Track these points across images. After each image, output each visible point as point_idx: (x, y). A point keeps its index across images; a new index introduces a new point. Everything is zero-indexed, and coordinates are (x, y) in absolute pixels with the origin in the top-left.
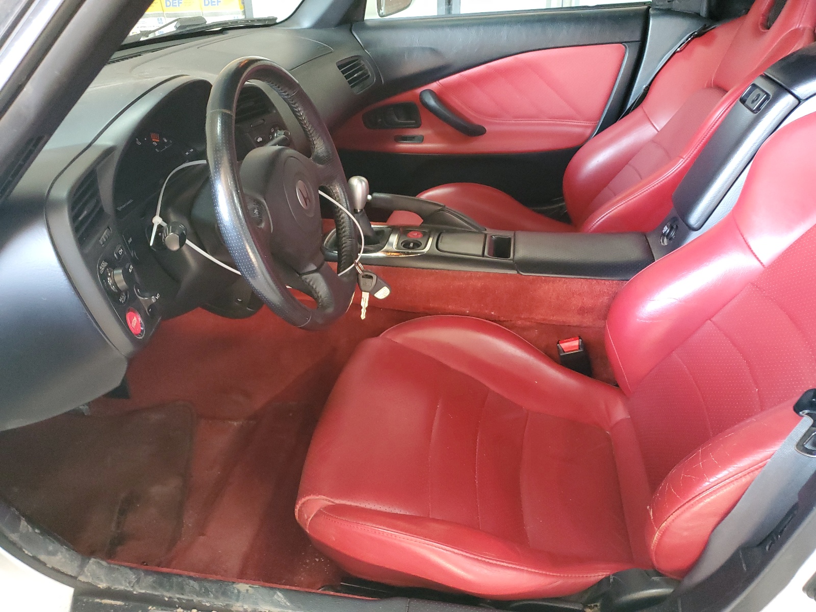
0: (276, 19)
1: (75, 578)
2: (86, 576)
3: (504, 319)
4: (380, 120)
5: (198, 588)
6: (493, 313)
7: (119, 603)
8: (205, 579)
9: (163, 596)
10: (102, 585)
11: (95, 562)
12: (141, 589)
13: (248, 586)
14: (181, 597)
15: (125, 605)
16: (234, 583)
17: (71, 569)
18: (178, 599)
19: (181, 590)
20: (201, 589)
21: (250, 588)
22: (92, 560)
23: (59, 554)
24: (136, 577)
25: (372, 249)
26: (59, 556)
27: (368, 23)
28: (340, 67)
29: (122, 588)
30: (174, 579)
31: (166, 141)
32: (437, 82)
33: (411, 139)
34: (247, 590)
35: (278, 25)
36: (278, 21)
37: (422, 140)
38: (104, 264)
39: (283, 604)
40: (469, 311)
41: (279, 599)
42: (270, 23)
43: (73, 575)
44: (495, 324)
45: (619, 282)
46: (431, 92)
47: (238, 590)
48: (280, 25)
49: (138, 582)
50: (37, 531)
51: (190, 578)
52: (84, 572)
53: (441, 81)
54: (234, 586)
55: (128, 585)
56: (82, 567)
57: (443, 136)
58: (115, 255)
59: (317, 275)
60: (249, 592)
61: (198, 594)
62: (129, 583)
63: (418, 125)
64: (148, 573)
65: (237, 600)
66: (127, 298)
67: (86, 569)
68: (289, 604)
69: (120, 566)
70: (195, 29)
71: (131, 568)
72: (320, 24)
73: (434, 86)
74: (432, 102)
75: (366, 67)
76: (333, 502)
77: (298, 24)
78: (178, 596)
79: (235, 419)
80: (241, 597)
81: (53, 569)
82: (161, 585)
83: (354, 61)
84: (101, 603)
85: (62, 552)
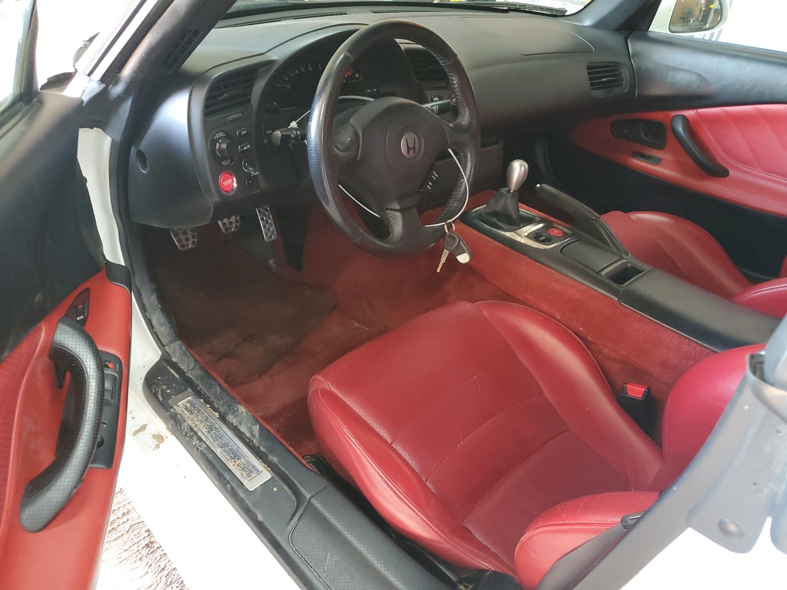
0: (566, 11)
1: (164, 346)
2: (170, 349)
3: (592, 340)
4: (626, 131)
5: (218, 393)
6: (581, 329)
7: (177, 376)
8: (227, 392)
9: (198, 386)
10: (174, 360)
11: (180, 344)
12: (191, 375)
13: (245, 410)
14: (206, 392)
15: (179, 379)
16: (239, 403)
17: (164, 340)
18: (204, 392)
19: (209, 389)
20: (219, 395)
21: (245, 413)
22: (179, 342)
23: (164, 327)
24: (193, 367)
25: (506, 228)
26: (164, 328)
27: (650, 34)
28: (589, 68)
29: (182, 367)
30: (211, 381)
31: (357, 76)
32: (695, 110)
33: (648, 158)
34: (243, 412)
35: (566, 18)
36: (566, 14)
37: (658, 162)
38: (221, 134)
39: (254, 434)
40: (561, 317)
41: (255, 429)
42: (558, 14)
43: (164, 344)
44: (579, 340)
45: (711, 352)
46: (684, 117)
47: (238, 409)
48: (568, 17)
49: (192, 370)
50: (159, 306)
51: (220, 386)
52: (170, 345)
53: (700, 110)
54: (238, 405)
55: (186, 368)
56: (171, 342)
57: (680, 166)
58: (237, 133)
59: (398, 214)
60: (243, 414)
61: (216, 397)
62: (188, 367)
63: (661, 148)
64: (201, 368)
65: (232, 414)
66: (230, 164)
67: (172, 345)
68: (257, 436)
69: (192, 355)
70: (481, 4)
71: (195, 360)
72: (600, 25)
73: (690, 113)
74: (680, 128)
75: (623, 76)
76: (330, 388)
77: (581, 21)
78: (205, 390)
79: (358, 322)
80: (236, 414)
81: (156, 333)
82: (202, 379)
83: (612, 66)
84: (169, 370)
85: (166, 327)
